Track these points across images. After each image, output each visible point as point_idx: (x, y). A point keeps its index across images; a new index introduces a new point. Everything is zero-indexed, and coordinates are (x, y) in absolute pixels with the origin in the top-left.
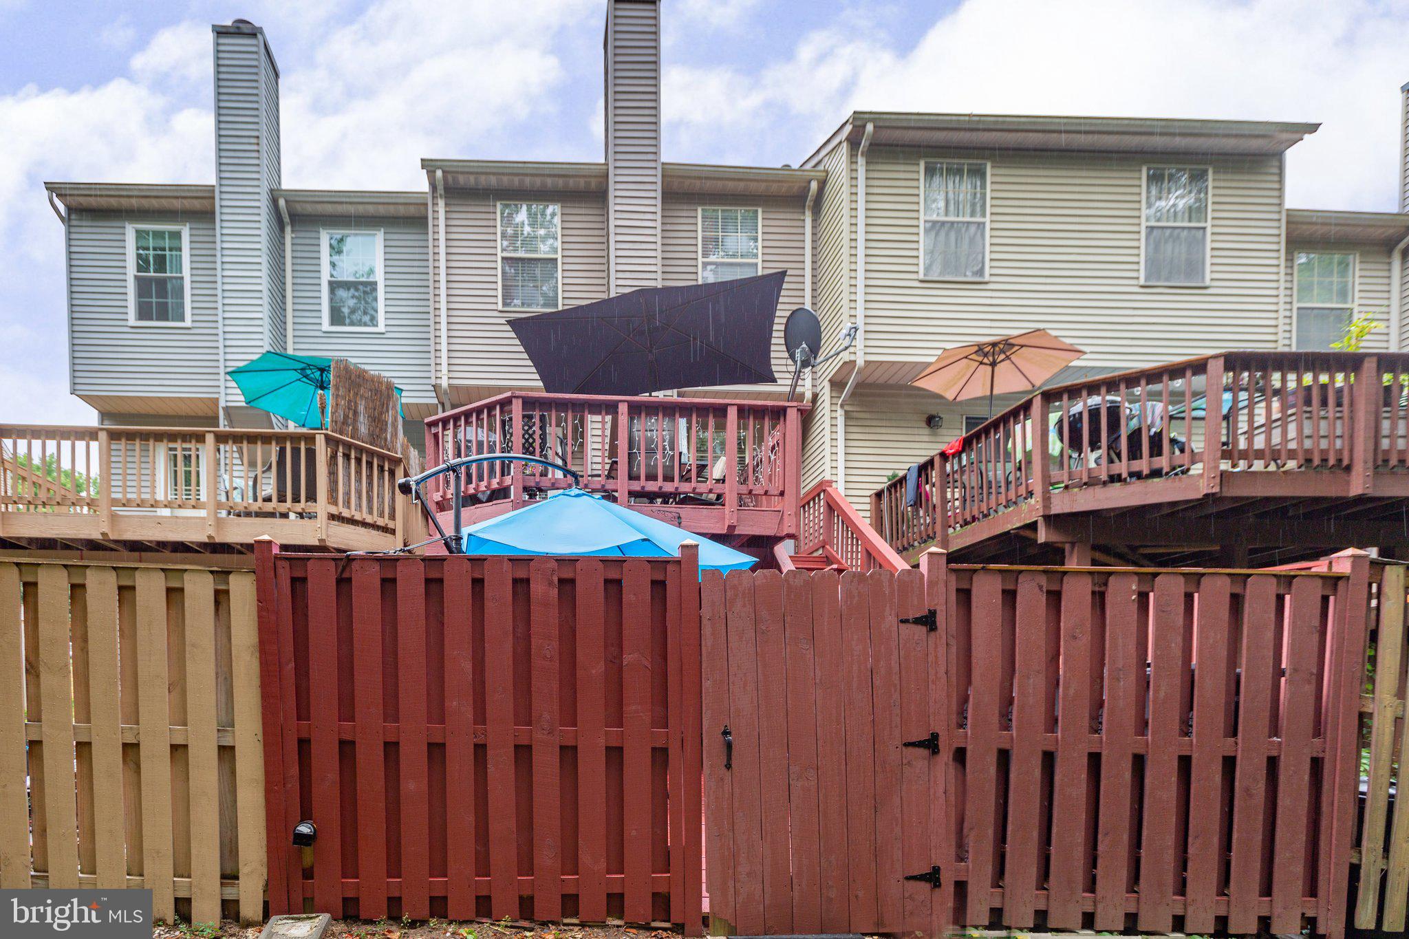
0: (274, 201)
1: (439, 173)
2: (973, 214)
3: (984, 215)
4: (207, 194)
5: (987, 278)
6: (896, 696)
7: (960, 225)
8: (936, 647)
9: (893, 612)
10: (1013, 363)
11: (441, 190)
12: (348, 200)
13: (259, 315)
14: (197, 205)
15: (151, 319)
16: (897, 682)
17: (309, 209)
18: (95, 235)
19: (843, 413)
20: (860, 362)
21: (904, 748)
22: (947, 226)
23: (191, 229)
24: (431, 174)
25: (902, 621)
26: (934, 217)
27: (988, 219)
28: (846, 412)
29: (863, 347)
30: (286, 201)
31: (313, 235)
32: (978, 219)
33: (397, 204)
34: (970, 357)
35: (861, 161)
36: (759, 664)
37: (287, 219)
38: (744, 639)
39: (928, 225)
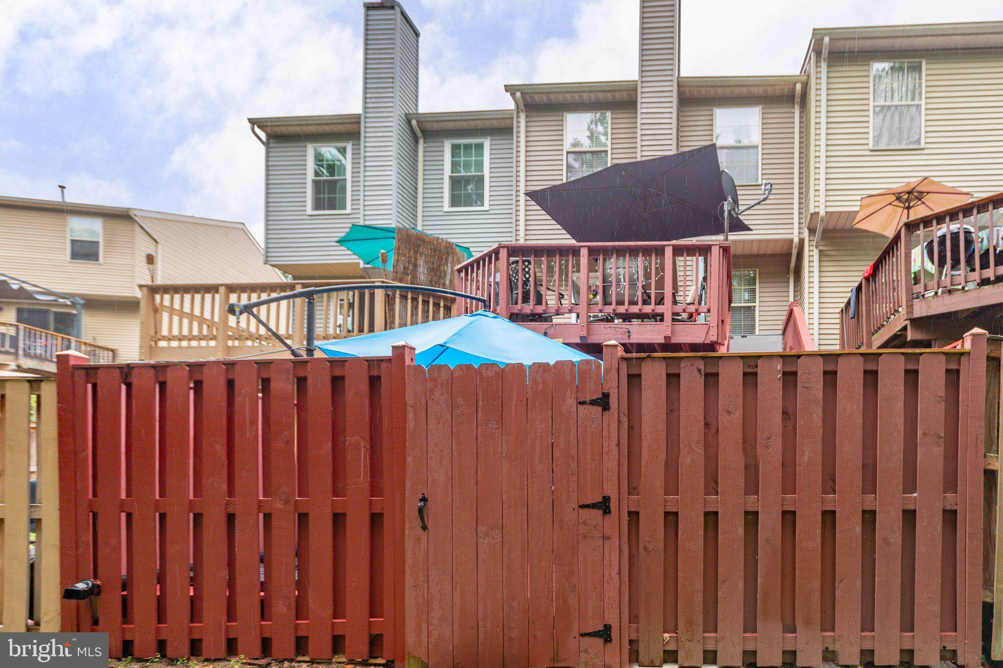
0: (409, 122)
1: (518, 94)
2: (913, 99)
3: (920, 99)
4: (355, 120)
5: (923, 145)
6: (574, 465)
7: (903, 107)
8: (609, 424)
9: (573, 396)
10: (928, 206)
11: (522, 107)
12: (461, 118)
13: (390, 202)
14: (349, 128)
15: (324, 209)
16: (575, 454)
17: (436, 126)
18: (286, 153)
19: (818, 252)
20: (822, 213)
21: (580, 510)
22: (893, 109)
23: (353, 145)
24: (513, 95)
25: (580, 403)
26: (883, 103)
27: (923, 102)
28: (820, 251)
29: (824, 202)
30: (418, 122)
31: (440, 144)
32: (916, 102)
33: (498, 119)
34: (893, 203)
35: (824, 65)
36: (454, 442)
37: (419, 134)
38: (441, 421)
39: (877, 109)
